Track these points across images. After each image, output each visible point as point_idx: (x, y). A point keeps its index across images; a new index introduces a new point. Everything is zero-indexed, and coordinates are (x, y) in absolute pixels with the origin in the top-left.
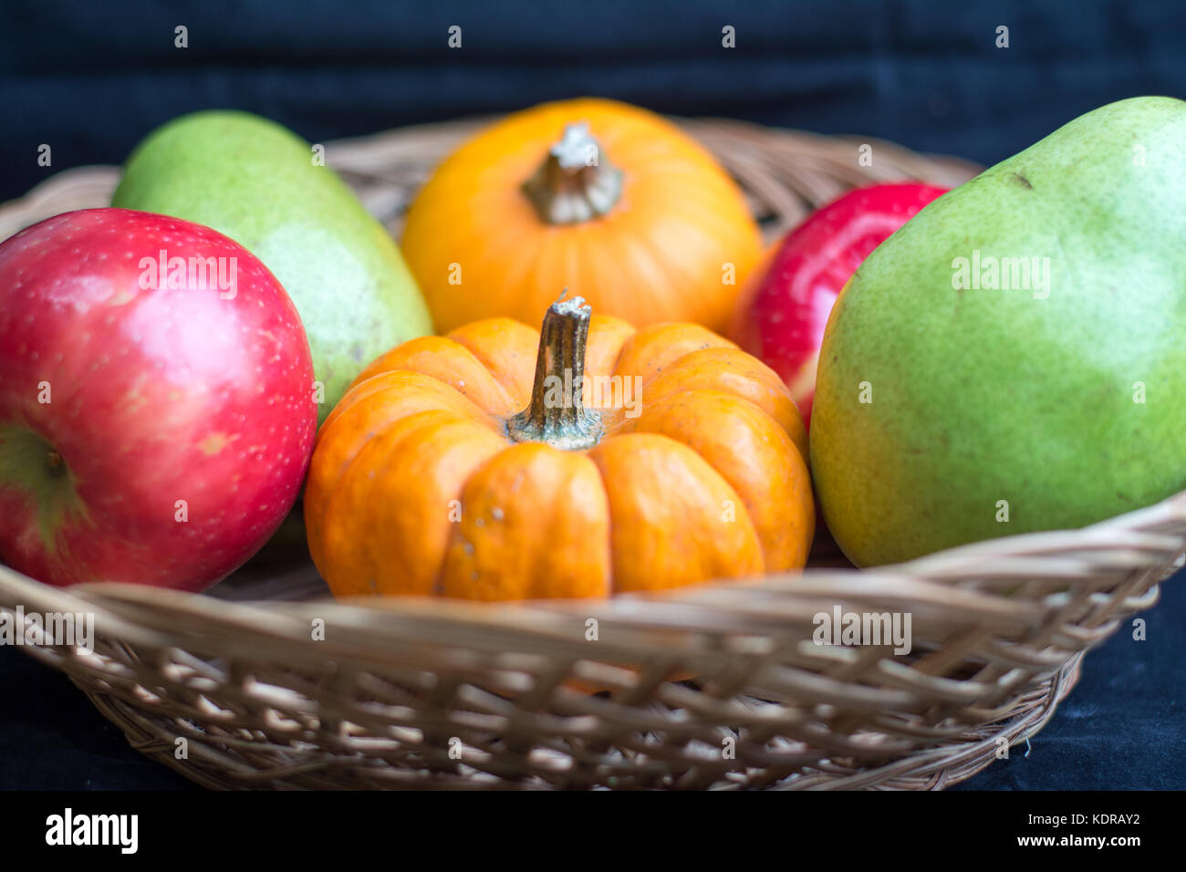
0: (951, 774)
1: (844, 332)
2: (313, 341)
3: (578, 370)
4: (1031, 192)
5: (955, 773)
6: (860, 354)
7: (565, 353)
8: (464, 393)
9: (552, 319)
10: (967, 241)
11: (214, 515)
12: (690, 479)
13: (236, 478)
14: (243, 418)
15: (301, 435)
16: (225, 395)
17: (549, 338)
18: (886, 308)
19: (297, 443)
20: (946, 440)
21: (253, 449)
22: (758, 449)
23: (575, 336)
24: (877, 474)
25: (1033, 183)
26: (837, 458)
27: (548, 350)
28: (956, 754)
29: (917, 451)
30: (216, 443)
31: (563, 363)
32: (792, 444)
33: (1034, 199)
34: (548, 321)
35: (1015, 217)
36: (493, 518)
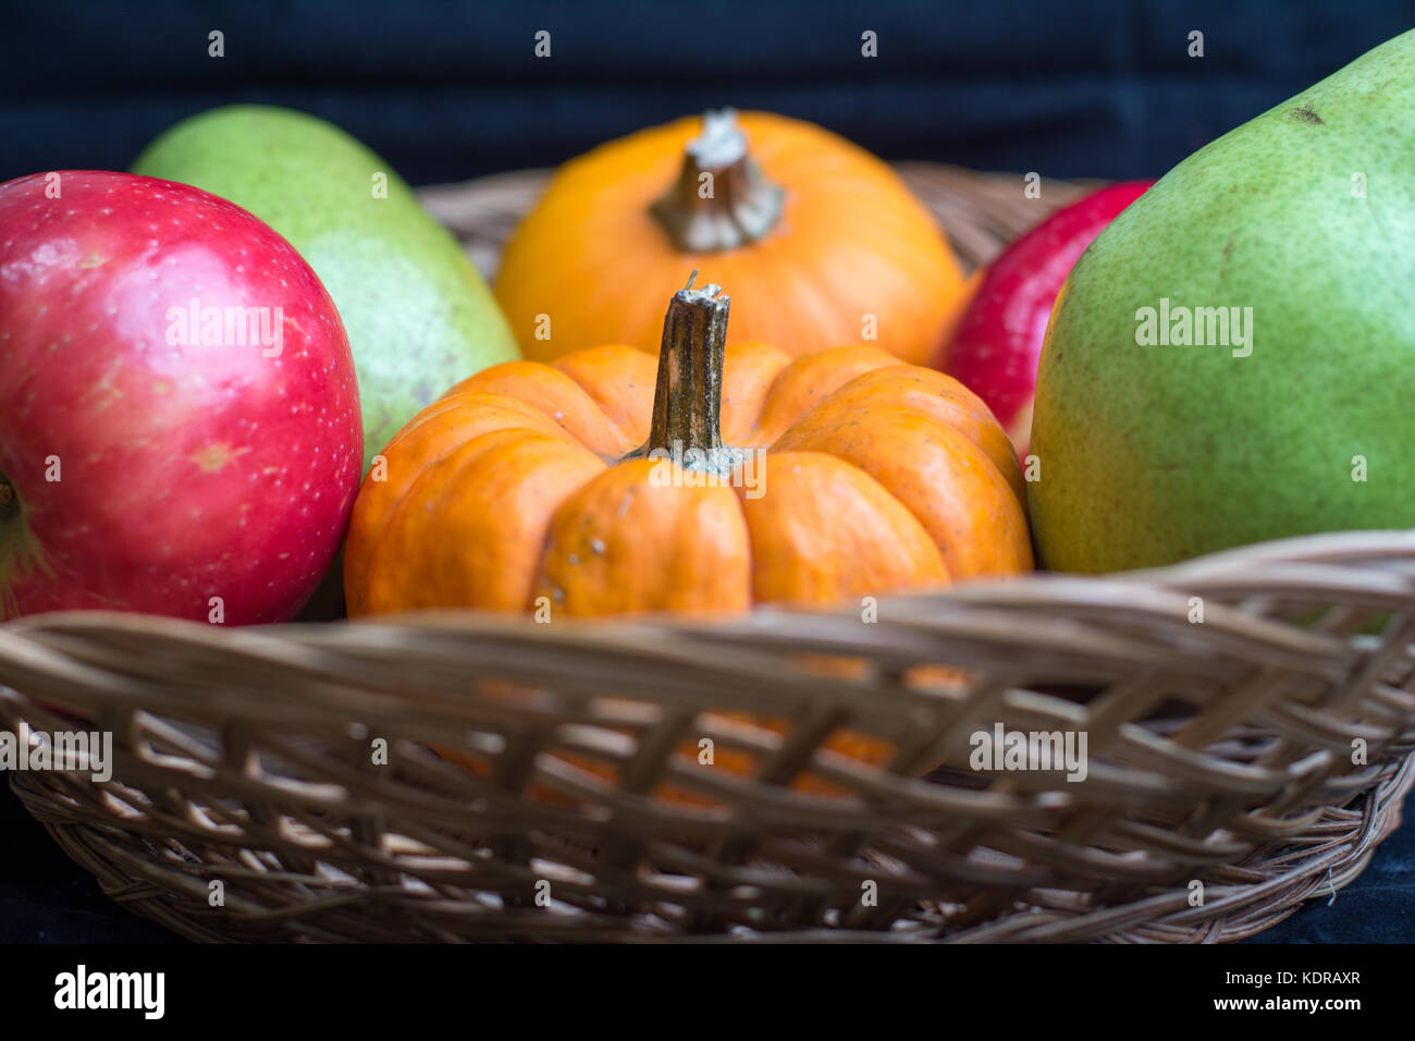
0: (1226, 928)
1: (1071, 321)
2: (364, 375)
3: (713, 383)
4: (1321, 125)
5: (1230, 927)
6: (1093, 345)
7: (695, 359)
8: (563, 426)
9: (676, 311)
10: (1235, 189)
11: (216, 558)
12: (861, 505)
13: (244, 508)
14: (255, 426)
15: (338, 465)
16: (230, 393)
17: (673, 338)
18: (1126, 283)
19: (333, 475)
20: (1211, 448)
21: (268, 471)
22: (956, 474)
23: (708, 333)
24: (1117, 504)
25: (1322, 116)
26: (1063, 491)
27: (672, 353)
28: (1232, 895)
29: (1172, 466)
30: (216, 457)
31: (692, 372)
32: (1002, 478)
33: (1325, 134)
34: (671, 315)
35: (1299, 157)
36: (594, 552)
